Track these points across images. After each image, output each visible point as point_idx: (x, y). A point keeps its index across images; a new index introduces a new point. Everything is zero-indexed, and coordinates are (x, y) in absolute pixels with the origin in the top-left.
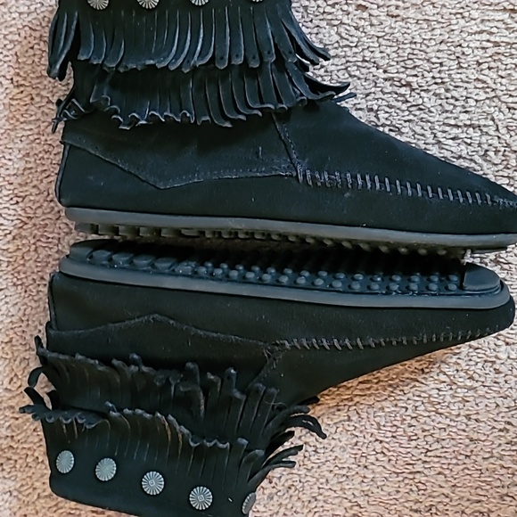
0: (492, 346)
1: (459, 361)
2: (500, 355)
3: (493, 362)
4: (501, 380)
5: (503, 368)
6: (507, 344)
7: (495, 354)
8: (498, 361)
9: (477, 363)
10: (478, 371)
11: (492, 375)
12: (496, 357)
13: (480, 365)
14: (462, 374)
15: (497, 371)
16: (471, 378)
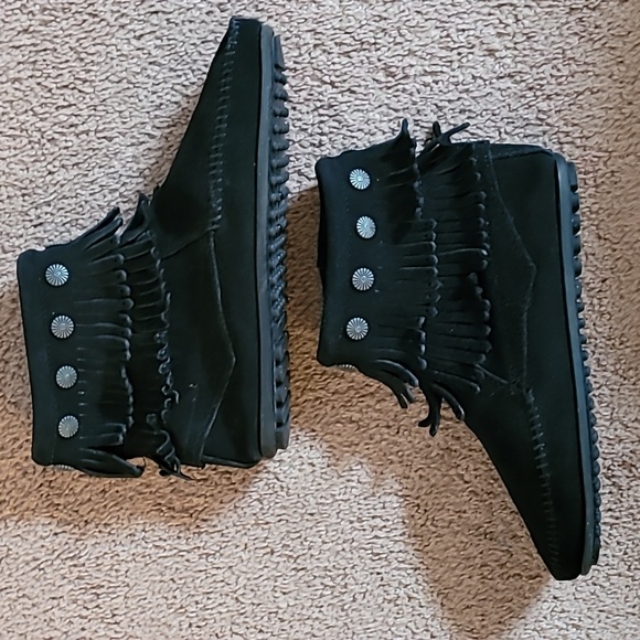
0: (272, 599)
1: (247, 620)
2: (281, 605)
3: (277, 613)
4: (287, 627)
5: (286, 617)
6: (284, 593)
7: (275, 605)
8: (280, 611)
9: (262, 618)
10: (265, 624)
11: (278, 624)
12: (278, 607)
13: (266, 618)
14: (252, 630)
15: (282, 620)
16: (261, 631)
